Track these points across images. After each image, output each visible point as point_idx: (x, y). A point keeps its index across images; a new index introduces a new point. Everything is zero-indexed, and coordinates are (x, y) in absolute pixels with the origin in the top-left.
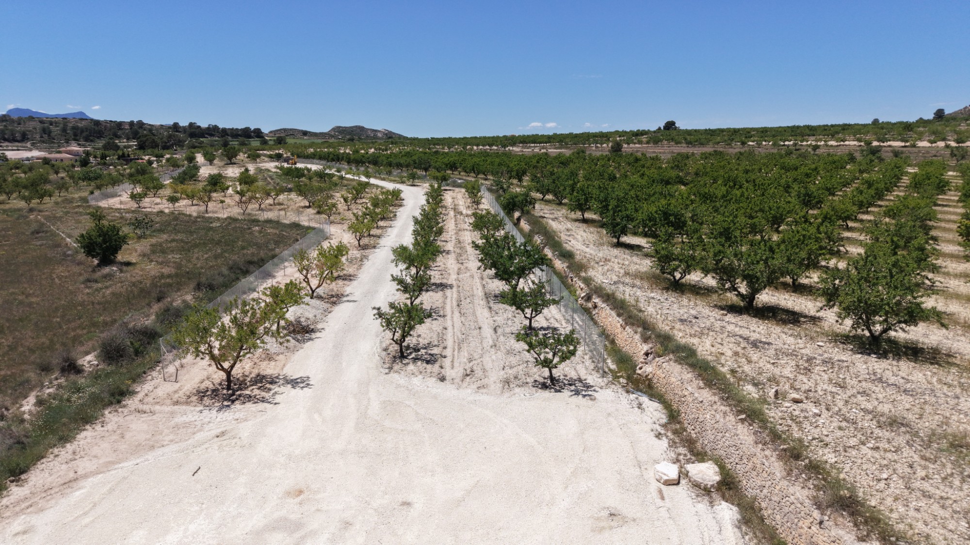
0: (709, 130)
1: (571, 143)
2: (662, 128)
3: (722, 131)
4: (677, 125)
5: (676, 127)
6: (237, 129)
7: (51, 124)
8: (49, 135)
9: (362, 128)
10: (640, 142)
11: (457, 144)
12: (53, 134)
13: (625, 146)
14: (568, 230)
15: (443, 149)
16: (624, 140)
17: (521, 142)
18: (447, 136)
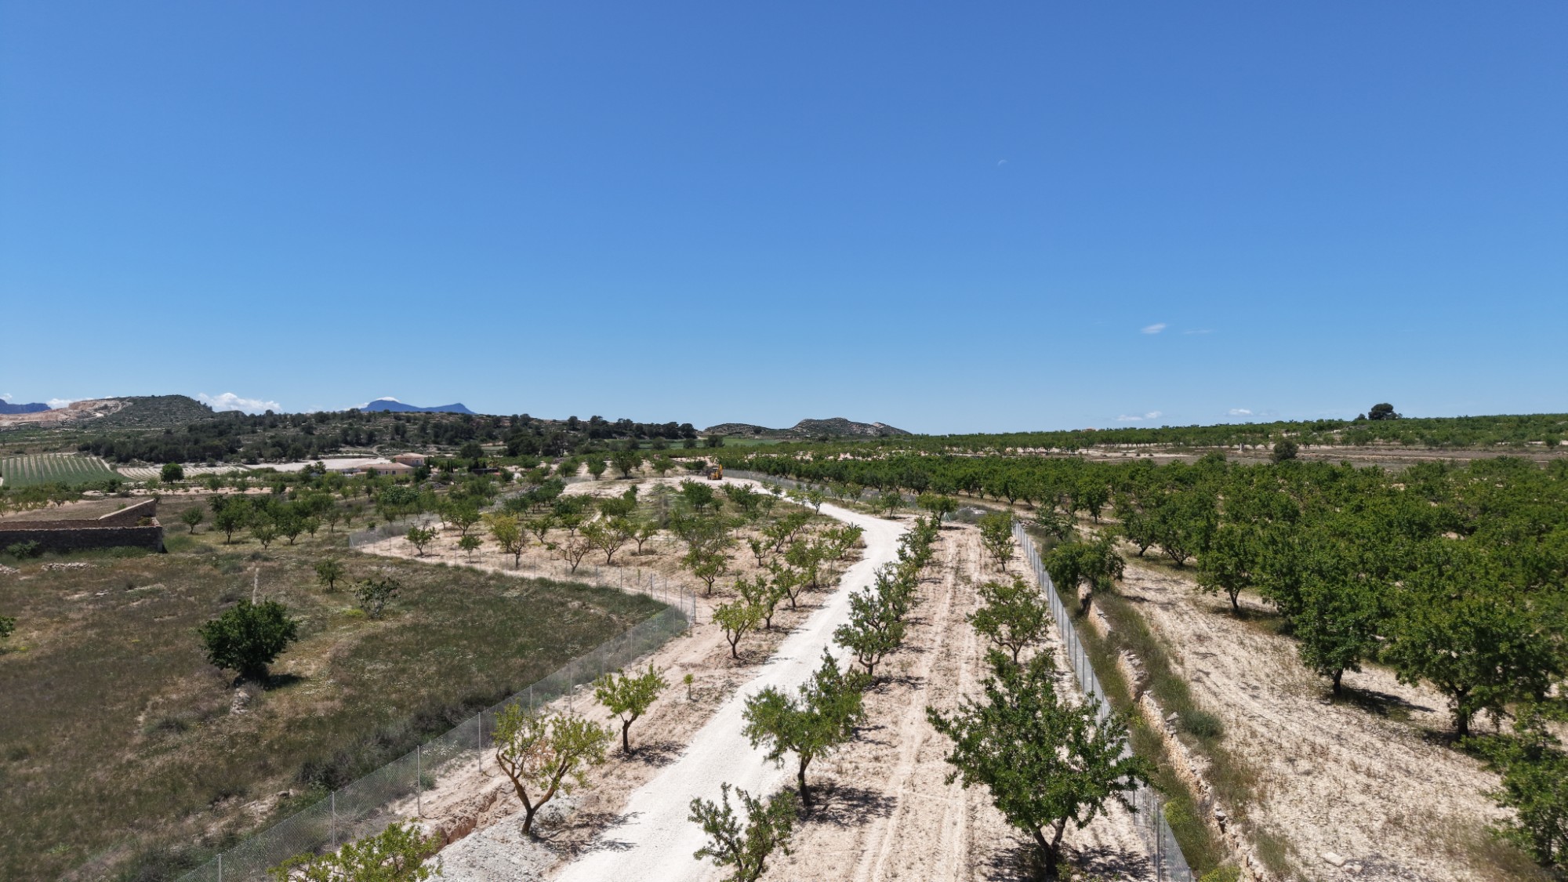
0: (1467, 418)
1: (1196, 442)
2: (1367, 417)
3: (1494, 420)
4: (1396, 411)
5: (1395, 415)
6: (658, 425)
7: (408, 420)
8: (403, 437)
9: (844, 422)
10: (1329, 441)
11: (990, 444)
12: (408, 435)
13: (1302, 448)
14: (1200, 638)
15: (965, 452)
16: (1296, 437)
17: (1103, 441)
18: (976, 432)
